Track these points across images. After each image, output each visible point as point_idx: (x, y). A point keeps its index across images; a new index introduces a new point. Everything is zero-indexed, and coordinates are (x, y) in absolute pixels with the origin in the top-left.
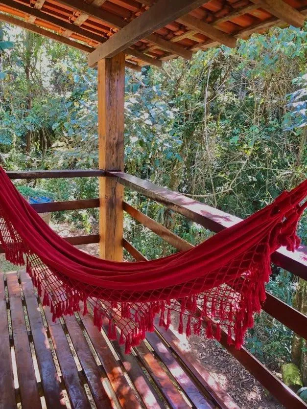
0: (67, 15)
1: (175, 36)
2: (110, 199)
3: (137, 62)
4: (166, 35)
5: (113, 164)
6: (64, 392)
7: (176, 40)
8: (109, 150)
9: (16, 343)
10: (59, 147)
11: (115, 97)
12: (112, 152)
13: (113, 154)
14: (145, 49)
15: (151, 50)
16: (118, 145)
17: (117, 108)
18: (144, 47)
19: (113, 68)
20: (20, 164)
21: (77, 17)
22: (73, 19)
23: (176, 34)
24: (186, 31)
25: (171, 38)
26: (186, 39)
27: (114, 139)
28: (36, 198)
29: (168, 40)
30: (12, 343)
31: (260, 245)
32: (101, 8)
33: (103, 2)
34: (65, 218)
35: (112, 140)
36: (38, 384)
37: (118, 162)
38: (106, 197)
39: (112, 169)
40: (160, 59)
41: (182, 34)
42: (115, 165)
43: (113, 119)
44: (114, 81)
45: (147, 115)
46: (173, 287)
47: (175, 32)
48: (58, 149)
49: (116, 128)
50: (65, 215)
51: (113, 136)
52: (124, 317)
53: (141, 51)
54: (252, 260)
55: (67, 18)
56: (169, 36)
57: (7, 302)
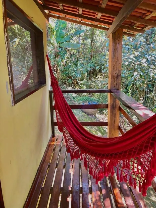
0: (93, 14)
1: (147, 16)
2: (112, 104)
3: (133, 32)
4: (142, 16)
5: (115, 87)
6: (71, 195)
7: (147, 18)
8: (113, 80)
9: (58, 167)
10: (99, 78)
11: (117, 52)
12: (114, 81)
13: (115, 81)
14: (134, 25)
15: (137, 25)
16: (117, 76)
17: (117, 58)
18: (133, 24)
19: (116, 37)
20: (86, 86)
21: (97, 15)
22: (96, 16)
23: (146, 15)
24: (151, 12)
25: (145, 18)
26: (153, 16)
27: (116, 74)
28: (91, 102)
29: (143, 18)
30: (57, 167)
31: (153, 136)
32: (105, 9)
33: (105, 6)
34: (104, 113)
35: (114, 74)
36: (61, 188)
37: (118, 85)
38: (110, 103)
39: (114, 89)
40: (143, 29)
41: (149, 15)
42: (116, 87)
43: (115, 63)
44: (117, 44)
45: (144, 60)
46: (114, 153)
47: (146, 13)
48: (99, 79)
49: (117, 68)
50: (104, 111)
51: (115, 72)
52: (100, 166)
53: (132, 26)
54: (150, 145)
55: (94, 16)
56: (144, 16)
57: (61, 148)
